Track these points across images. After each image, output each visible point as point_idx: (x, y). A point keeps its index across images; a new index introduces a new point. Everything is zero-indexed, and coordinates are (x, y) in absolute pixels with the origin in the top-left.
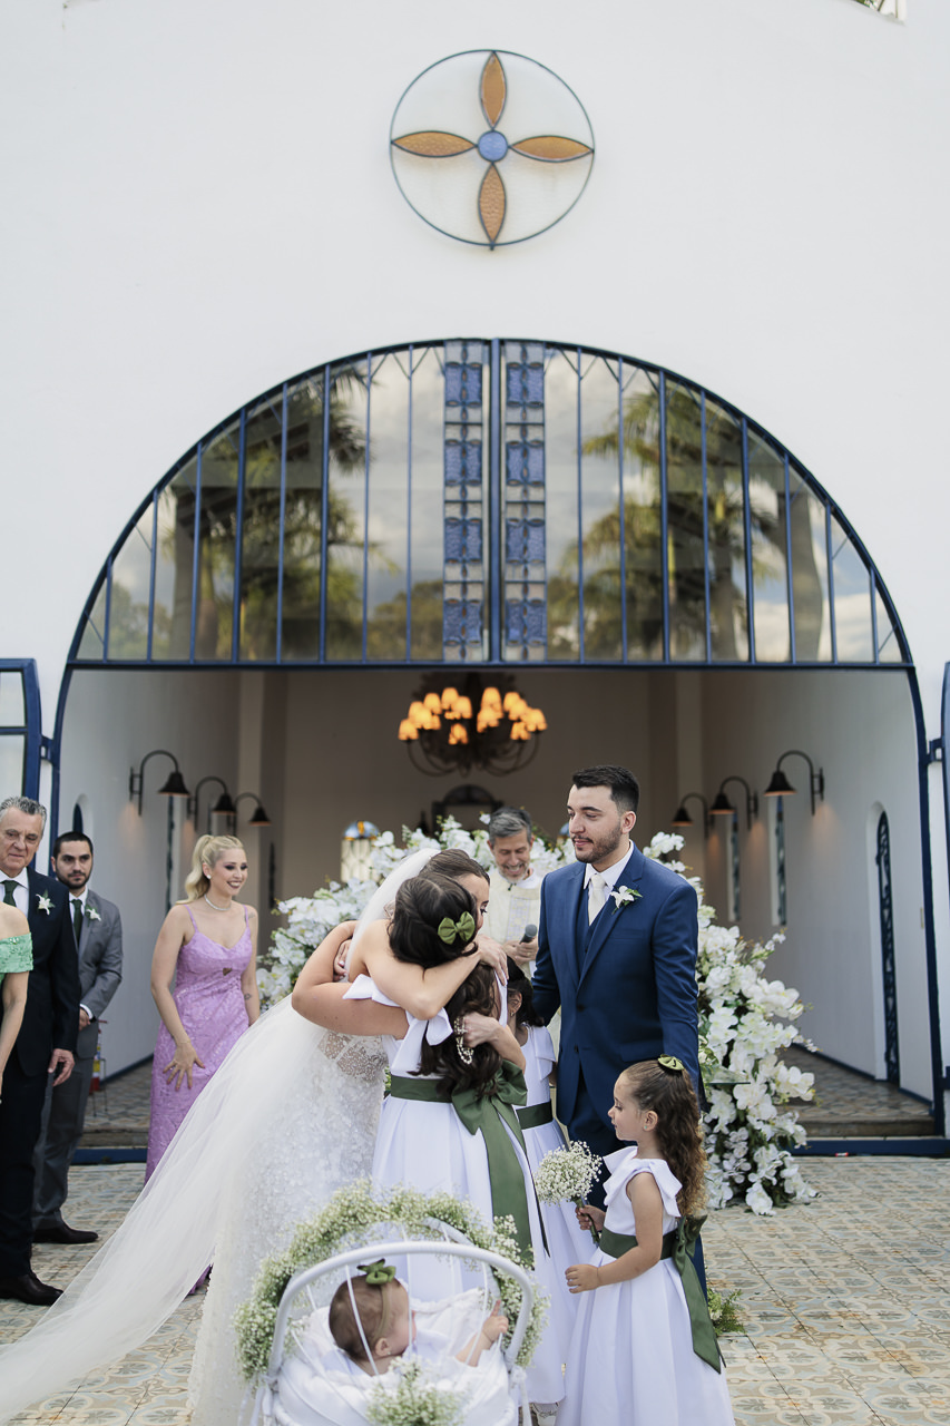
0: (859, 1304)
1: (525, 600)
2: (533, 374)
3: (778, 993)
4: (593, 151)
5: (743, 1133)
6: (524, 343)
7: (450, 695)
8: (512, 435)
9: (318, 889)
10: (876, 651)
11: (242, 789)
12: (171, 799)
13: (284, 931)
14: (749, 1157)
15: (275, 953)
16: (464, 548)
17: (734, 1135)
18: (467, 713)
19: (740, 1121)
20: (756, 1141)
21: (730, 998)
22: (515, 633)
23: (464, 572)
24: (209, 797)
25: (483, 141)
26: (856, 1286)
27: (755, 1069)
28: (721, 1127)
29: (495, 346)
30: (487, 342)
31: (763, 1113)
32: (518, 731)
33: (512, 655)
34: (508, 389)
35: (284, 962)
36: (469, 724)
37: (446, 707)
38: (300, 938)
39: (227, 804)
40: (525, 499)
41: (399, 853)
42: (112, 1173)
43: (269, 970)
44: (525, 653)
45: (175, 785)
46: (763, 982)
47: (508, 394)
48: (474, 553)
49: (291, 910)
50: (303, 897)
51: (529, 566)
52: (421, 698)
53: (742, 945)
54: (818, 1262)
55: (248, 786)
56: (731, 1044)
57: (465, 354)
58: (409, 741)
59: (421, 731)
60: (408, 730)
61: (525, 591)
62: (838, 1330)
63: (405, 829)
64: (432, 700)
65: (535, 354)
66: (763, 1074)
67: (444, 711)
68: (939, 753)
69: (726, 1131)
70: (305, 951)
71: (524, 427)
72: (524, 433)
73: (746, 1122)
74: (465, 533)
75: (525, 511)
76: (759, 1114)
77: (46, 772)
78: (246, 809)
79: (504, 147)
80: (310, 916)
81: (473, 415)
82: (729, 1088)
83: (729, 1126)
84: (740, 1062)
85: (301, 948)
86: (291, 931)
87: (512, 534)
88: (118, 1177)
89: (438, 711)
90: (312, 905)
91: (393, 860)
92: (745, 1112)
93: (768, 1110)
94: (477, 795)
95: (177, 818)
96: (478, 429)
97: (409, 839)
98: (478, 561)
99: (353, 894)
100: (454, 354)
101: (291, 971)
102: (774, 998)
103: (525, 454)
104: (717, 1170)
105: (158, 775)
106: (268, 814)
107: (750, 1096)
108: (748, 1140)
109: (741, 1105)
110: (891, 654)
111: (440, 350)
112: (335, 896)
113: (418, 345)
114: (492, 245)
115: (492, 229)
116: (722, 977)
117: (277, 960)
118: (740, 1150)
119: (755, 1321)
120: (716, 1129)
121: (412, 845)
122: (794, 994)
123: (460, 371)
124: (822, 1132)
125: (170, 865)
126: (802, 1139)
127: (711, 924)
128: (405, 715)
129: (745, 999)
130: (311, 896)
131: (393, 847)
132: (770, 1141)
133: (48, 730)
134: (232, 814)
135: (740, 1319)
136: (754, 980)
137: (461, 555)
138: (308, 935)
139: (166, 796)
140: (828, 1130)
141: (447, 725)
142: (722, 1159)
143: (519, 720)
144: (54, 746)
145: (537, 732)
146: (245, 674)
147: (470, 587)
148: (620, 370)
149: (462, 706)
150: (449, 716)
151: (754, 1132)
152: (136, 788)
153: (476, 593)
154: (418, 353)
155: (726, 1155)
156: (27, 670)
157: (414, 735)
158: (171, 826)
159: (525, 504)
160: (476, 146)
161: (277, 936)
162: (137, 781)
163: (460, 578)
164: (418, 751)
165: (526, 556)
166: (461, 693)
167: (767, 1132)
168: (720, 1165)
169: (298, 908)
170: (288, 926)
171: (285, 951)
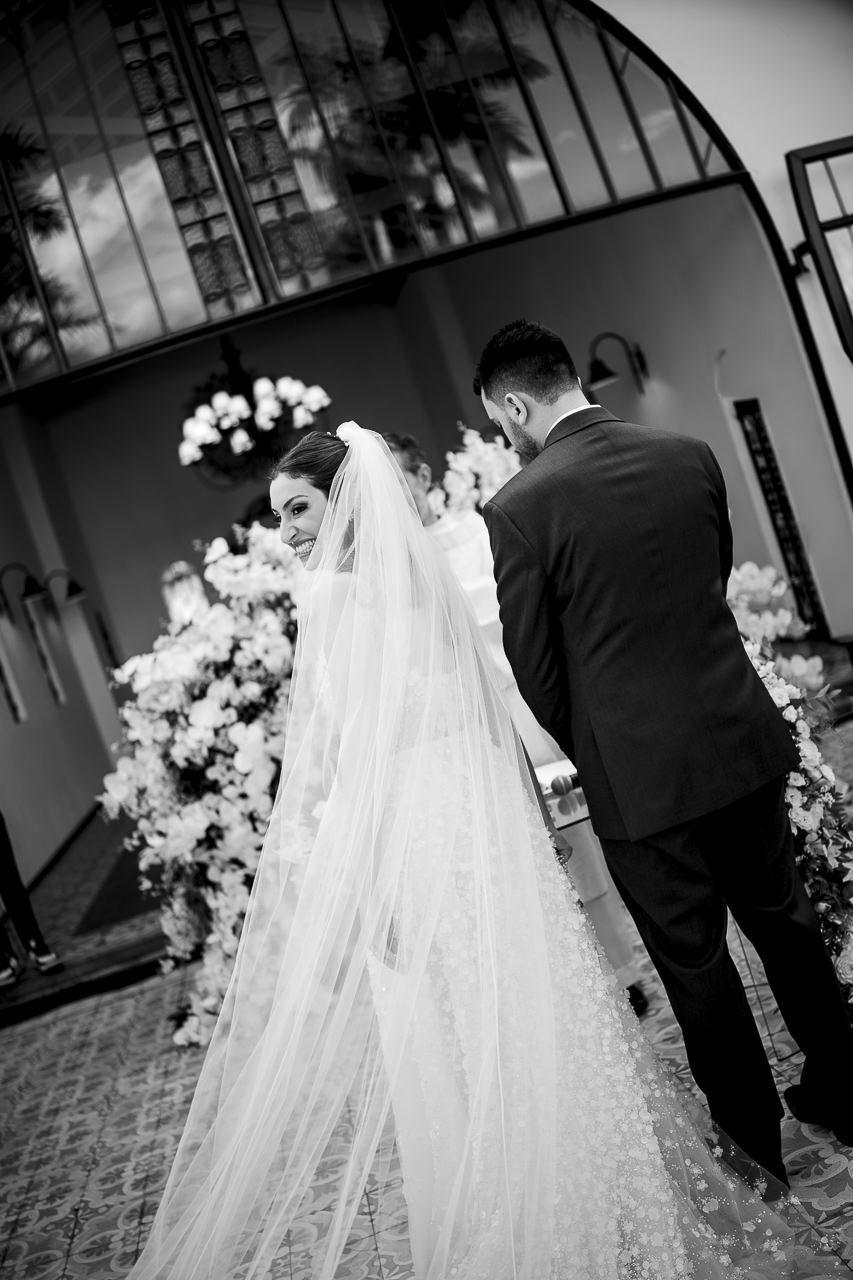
1: (283, 220)
3: (752, 577)
7: (221, 400)
8: (204, 34)
9: (156, 638)
10: (700, 164)
11: (48, 569)
13: (133, 705)
15: (133, 735)
16: (189, 181)
22: (284, 262)
23: (200, 208)
32: (301, 418)
33: (289, 288)
35: (147, 742)
36: (248, 424)
37: (220, 413)
38: (154, 706)
39: (34, 587)
40: (244, 102)
41: (240, 561)
43: (134, 758)
44: (305, 282)
48: (203, 182)
49: (132, 676)
50: (141, 654)
51: (275, 177)
52: (191, 414)
55: (53, 564)
58: (195, 464)
59: (204, 447)
60: (189, 452)
61: (280, 208)
63: (238, 530)
64: (203, 412)
67: (219, 419)
68: (808, 260)
70: (168, 719)
71: (215, 21)
72: (218, 28)
74: (185, 163)
75: (249, 117)
78: (59, 588)
80: (159, 676)
85: (161, 718)
86: (142, 701)
87: (242, 149)
89: (214, 422)
90: (155, 660)
91: (236, 571)
97: (246, 540)
98: (212, 190)
101: (159, 750)
102: (752, 585)
103: (226, 51)
110: (717, 166)
117: (136, 743)
121: (253, 545)
128: (180, 438)
130: (150, 650)
131: (231, 556)
134: (45, 596)
137: (189, 191)
138: (164, 699)
141: (227, 434)
143: (299, 404)
145: (323, 410)
147: (211, 225)
149: (237, 406)
150: (226, 424)
153: (223, 228)
157: (198, 455)
159: (246, 108)
161: (127, 714)
163: (198, 218)
164: (206, 471)
165: (267, 167)
166: (232, 393)
169: (138, 670)
170: (134, 697)
171: (143, 728)
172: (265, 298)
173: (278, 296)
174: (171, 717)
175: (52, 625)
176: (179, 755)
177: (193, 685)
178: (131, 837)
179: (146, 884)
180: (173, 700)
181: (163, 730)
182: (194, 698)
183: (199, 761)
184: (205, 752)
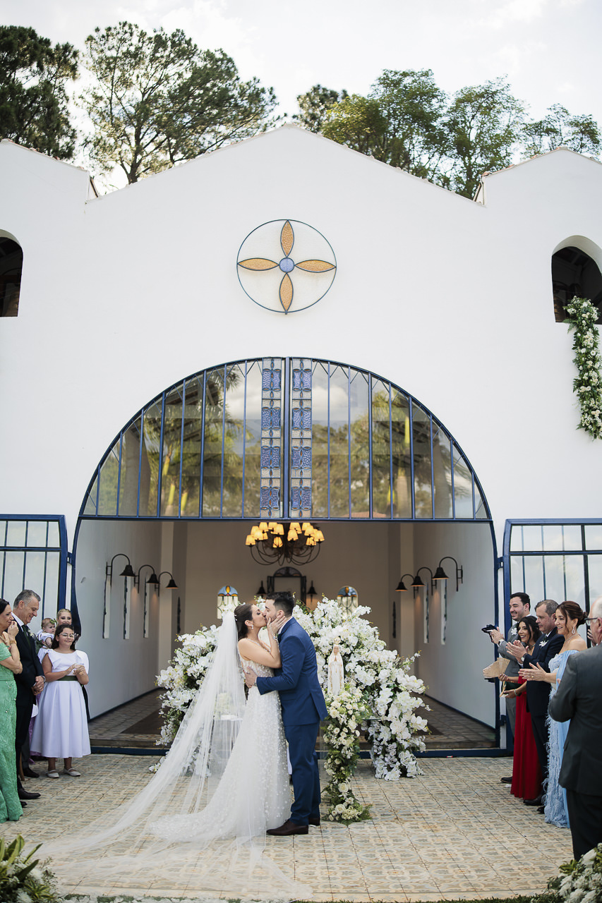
0: (425, 811)
1: (301, 487)
2: (306, 375)
3: (414, 681)
4: (336, 267)
5: (394, 745)
6: (301, 359)
7: (273, 524)
8: (296, 405)
9: (197, 630)
10: (474, 512)
11: (163, 570)
12: (126, 578)
13: (181, 649)
14: (396, 756)
15: (176, 660)
16: (271, 461)
17: (390, 746)
18: (282, 533)
19: (393, 739)
20: (400, 748)
21: (391, 683)
22: (295, 503)
23: (271, 473)
24: (145, 575)
25: (282, 263)
26: (427, 805)
27: (401, 716)
28: (384, 742)
29: (287, 360)
30: (284, 359)
31: (404, 735)
32: (309, 542)
33: (295, 515)
34: (293, 382)
35: (181, 664)
36: (283, 538)
37: (271, 529)
38: (188, 653)
39: (154, 580)
40: (301, 437)
42: (102, 757)
43: (174, 667)
44: (301, 514)
45: (128, 571)
46: (407, 676)
47: (294, 385)
49: (184, 640)
51: (303, 470)
52: (257, 525)
53: (398, 659)
54: (416, 797)
55: (166, 567)
56: (389, 705)
57: (272, 365)
58: (251, 546)
59: (257, 541)
60: (250, 540)
61: (301, 482)
62: (413, 819)
64: (263, 526)
65: (307, 364)
66: (405, 718)
68: (502, 564)
69: (386, 744)
71: (301, 401)
72: (301, 404)
73: (396, 740)
74: (271, 453)
75: (302, 443)
76: (402, 736)
77: (69, 568)
78: (165, 581)
79: (292, 265)
80: (193, 643)
81: (276, 395)
82: (388, 723)
83: (388, 742)
84: (394, 712)
85: (188, 657)
86: (184, 650)
87: (295, 454)
88: (104, 759)
89: (266, 531)
90: (194, 637)
92: (395, 736)
93: (407, 735)
94: (292, 572)
95: (129, 587)
96: (279, 402)
98: (278, 467)
99: (212, 633)
100: (267, 364)
101: (184, 668)
102: (412, 684)
103: (302, 414)
104: (382, 762)
105: (119, 567)
106: (176, 583)
107: (398, 728)
108: (396, 748)
109: (393, 732)
110: (484, 515)
111: (260, 362)
112: (205, 633)
113: (249, 361)
114: (286, 312)
115: (286, 305)
116: (386, 674)
117: (177, 663)
118: (393, 753)
119: (379, 816)
120: (382, 743)
122: (421, 682)
123: (271, 373)
124: (441, 747)
125: (125, 611)
126: (423, 749)
127: (384, 649)
128: (249, 533)
129: (398, 684)
130: (193, 634)
132: (407, 749)
133: (70, 550)
134: (157, 585)
135: (372, 815)
136: (403, 675)
137: (269, 465)
138: (192, 651)
139: (124, 577)
140: (445, 746)
141: (271, 537)
142: (385, 756)
143: (310, 536)
144: (73, 556)
145: (319, 542)
146: (164, 523)
147: (273, 480)
148: (349, 372)
149: (279, 529)
150: (272, 533)
151: (399, 745)
152: (109, 573)
153: (277, 483)
154: (250, 364)
155: (386, 755)
156: (60, 520)
157: (253, 543)
158: (126, 590)
159: (302, 439)
160: (279, 265)
161: (177, 652)
162: (109, 568)
163: (269, 476)
165: (302, 465)
166: (279, 524)
167: (406, 745)
168: (383, 760)
169: (187, 639)
170: (182, 647)
171: (180, 658)
172: (283, 516)
173: (289, 517)
174: (192, 658)
175: (155, 596)
176: (189, 672)
177: (203, 650)
178: (163, 695)
179: (162, 713)
180: (194, 653)
181: (187, 662)
182: (202, 655)
183: (195, 676)
184: (198, 674)
